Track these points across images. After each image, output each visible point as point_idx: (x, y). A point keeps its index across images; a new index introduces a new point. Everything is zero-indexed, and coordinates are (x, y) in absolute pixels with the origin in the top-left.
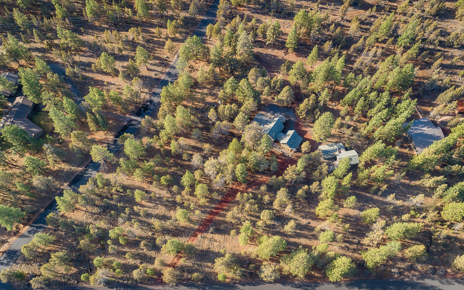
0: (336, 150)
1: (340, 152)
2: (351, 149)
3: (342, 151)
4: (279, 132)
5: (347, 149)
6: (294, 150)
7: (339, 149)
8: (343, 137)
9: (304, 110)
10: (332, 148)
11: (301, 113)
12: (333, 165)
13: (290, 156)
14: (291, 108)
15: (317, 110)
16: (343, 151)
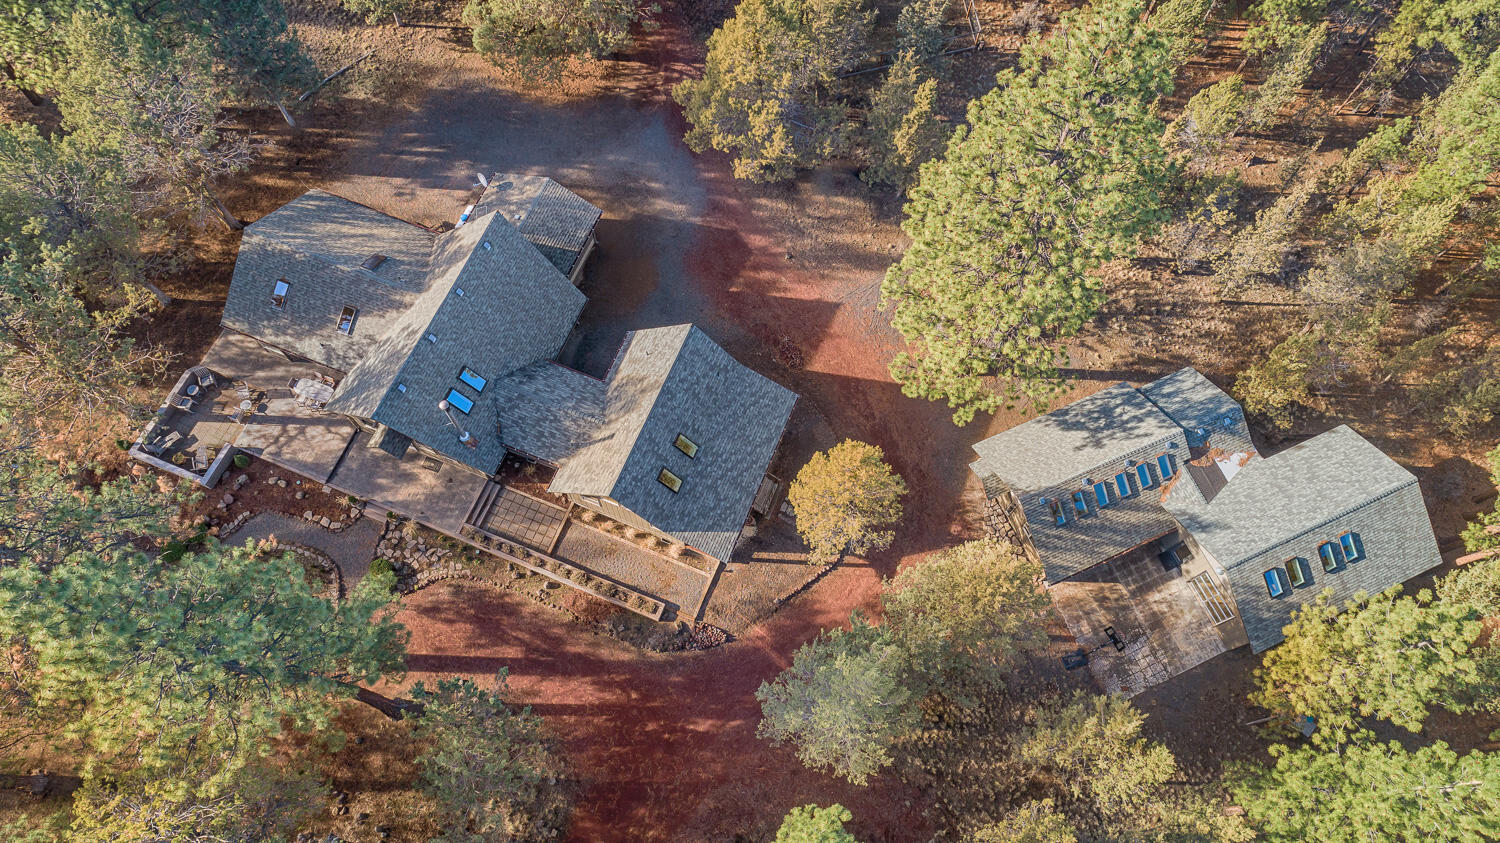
0: (1168, 466)
1: (1210, 483)
2: (1304, 425)
3: (1229, 467)
4: (527, 373)
5: (1267, 437)
6: (718, 544)
7: (1198, 449)
8: (1182, 309)
9: (761, 88)
10: (1117, 449)
11: (737, 123)
12: (1157, 622)
13: (687, 616)
14: (642, 101)
15: (904, 69)
16: (1234, 461)
